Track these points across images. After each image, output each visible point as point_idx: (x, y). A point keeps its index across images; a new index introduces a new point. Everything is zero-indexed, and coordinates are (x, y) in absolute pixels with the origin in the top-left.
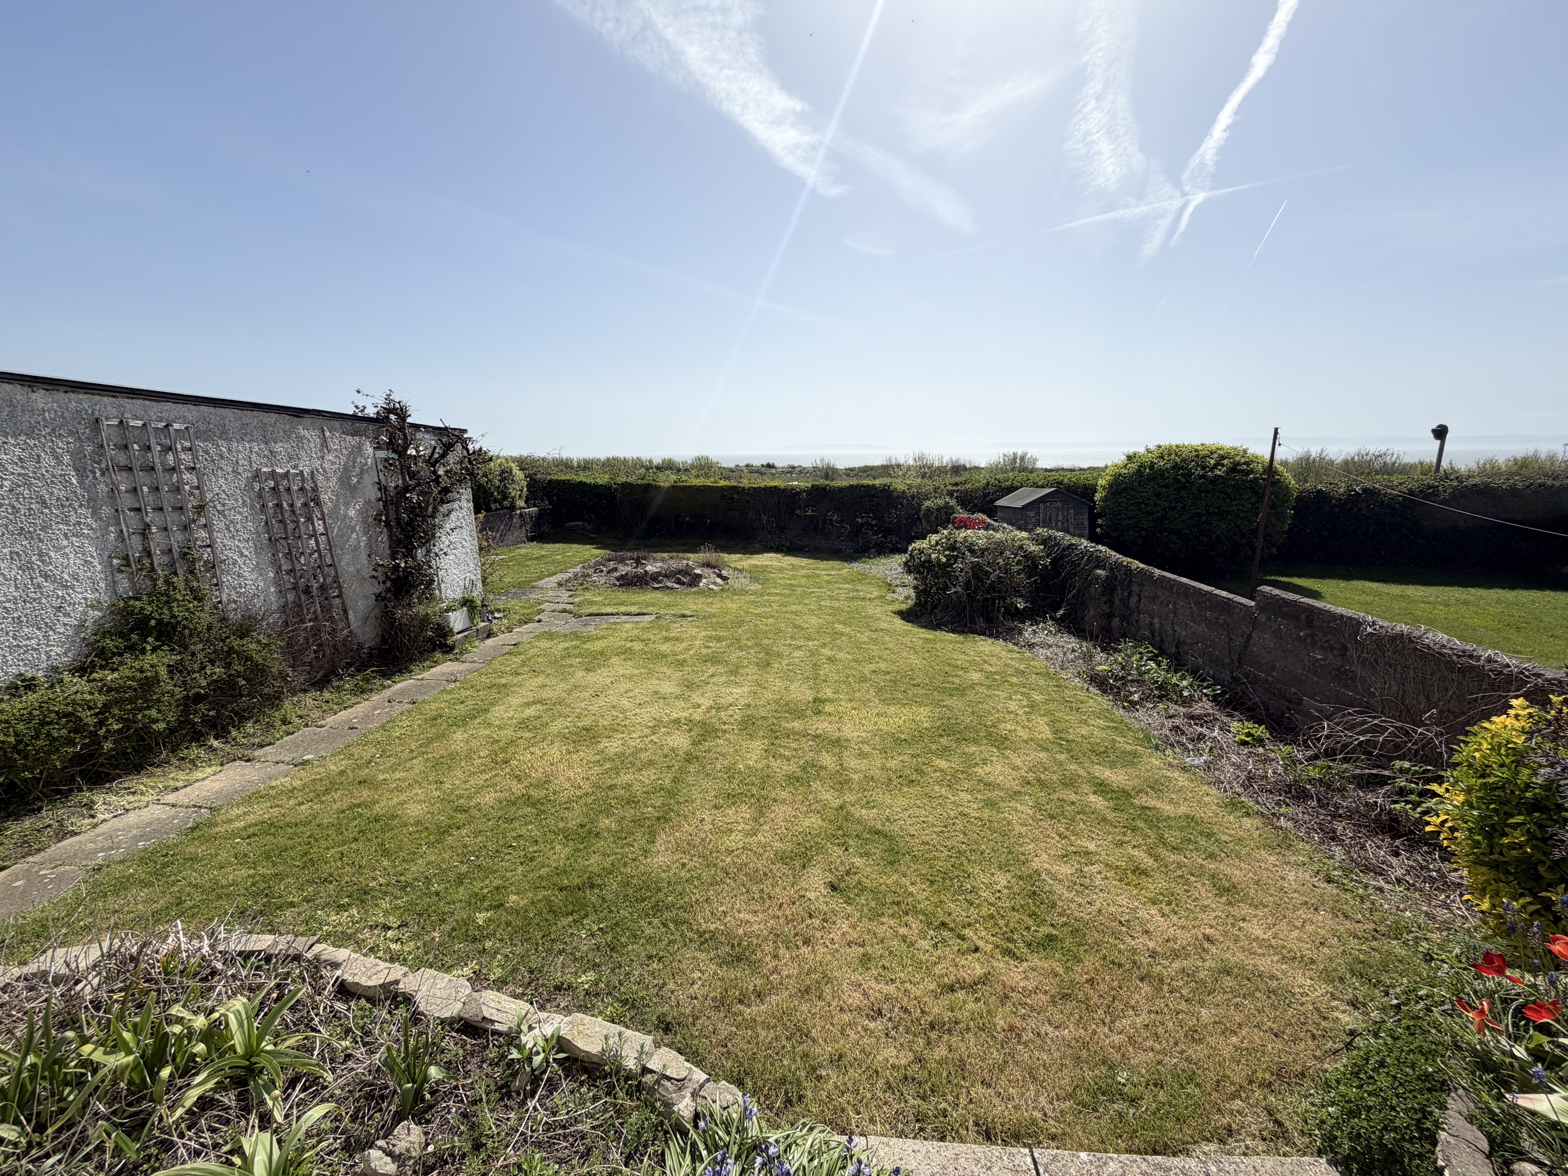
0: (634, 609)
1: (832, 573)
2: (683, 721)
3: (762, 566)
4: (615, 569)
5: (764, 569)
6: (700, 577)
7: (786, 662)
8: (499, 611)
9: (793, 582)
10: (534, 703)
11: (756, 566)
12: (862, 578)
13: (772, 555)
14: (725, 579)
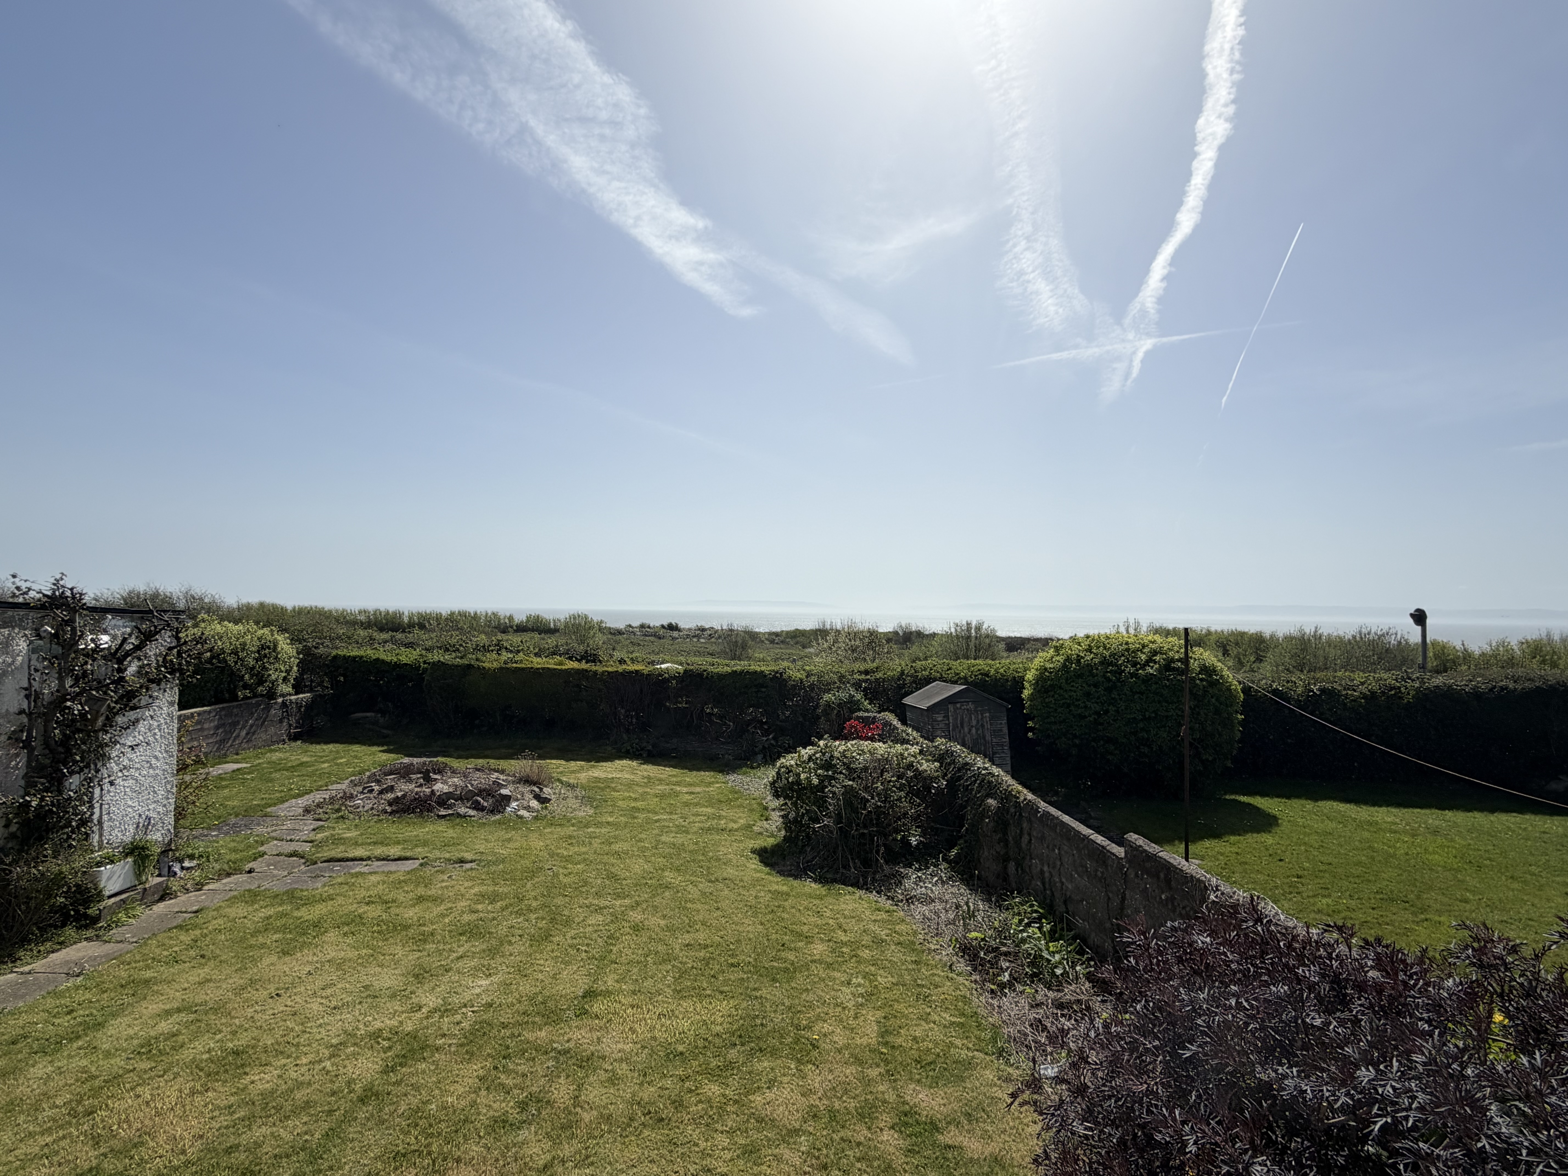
0: (394, 851)
1: (698, 789)
2: (385, 1034)
3: (606, 780)
4: (391, 789)
5: (607, 784)
6: (507, 799)
7: (573, 932)
8: (191, 857)
9: (639, 804)
10: (179, 1010)
11: (597, 780)
12: (733, 798)
13: (625, 762)
14: (543, 801)
